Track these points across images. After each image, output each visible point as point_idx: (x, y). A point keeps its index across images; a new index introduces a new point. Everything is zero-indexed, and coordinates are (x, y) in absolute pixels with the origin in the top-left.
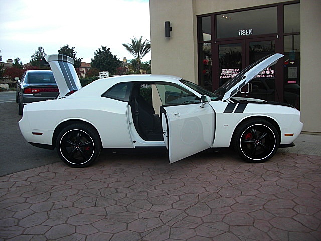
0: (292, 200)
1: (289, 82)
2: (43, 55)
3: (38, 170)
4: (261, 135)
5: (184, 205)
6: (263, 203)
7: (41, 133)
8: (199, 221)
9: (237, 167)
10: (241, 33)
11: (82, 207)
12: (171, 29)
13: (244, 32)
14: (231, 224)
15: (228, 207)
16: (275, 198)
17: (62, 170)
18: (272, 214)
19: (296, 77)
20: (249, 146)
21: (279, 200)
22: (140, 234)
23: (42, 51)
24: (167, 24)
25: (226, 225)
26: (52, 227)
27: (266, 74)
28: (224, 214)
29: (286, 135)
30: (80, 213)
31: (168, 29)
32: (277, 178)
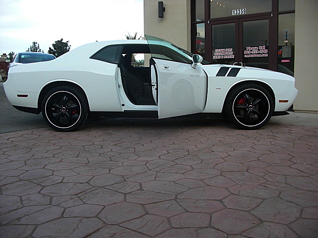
0: (288, 154)
1: (283, 61)
2: (38, 50)
3: (21, 133)
4: (254, 101)
5: (173, 156)
6: (258, 156)
7: (26, 96)
8: (189, 168)
9: (229, 132)
10: (235, 13)
11: (62, 158)
12: (164, 10)
13: (238, 12)
14: (223, 170)
15: (220, 158)
16: (269, 152)
17: (47, 134)
18: (268, 163)
19: (290, 56)
20: (242, 112)
21: (275, 154)
22: (123, 176)
23: (37, 45)
24: (161, 4)
25: (218, 171)
26: (28, 171)
27: (259, 53)
28: (216, 163)
29: (280, 101)
30: (61, 161)
31: (162, 9)
32: (272, 140)
